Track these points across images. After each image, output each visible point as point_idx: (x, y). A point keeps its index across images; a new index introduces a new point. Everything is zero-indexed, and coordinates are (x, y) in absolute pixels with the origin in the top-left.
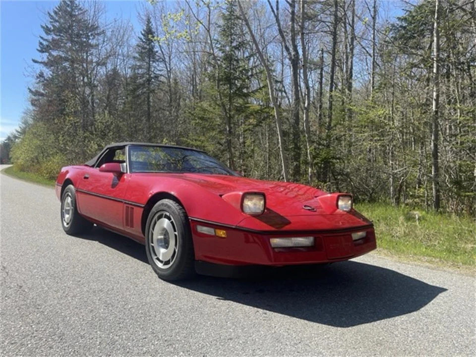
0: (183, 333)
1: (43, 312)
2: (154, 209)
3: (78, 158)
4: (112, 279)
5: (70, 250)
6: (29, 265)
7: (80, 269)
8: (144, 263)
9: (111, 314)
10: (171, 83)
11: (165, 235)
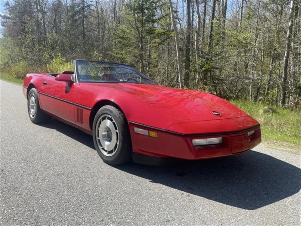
0: (131, 215)
1: (21, 195)
2: (99, 112)
3: (36, 64)
4: (70, 164)
5: (37, 137)
6: (7, 150)
7: (45, 153)
8: (91, 149)
9: (73, 197)
10: (99, 11)
11: (108, 131)
